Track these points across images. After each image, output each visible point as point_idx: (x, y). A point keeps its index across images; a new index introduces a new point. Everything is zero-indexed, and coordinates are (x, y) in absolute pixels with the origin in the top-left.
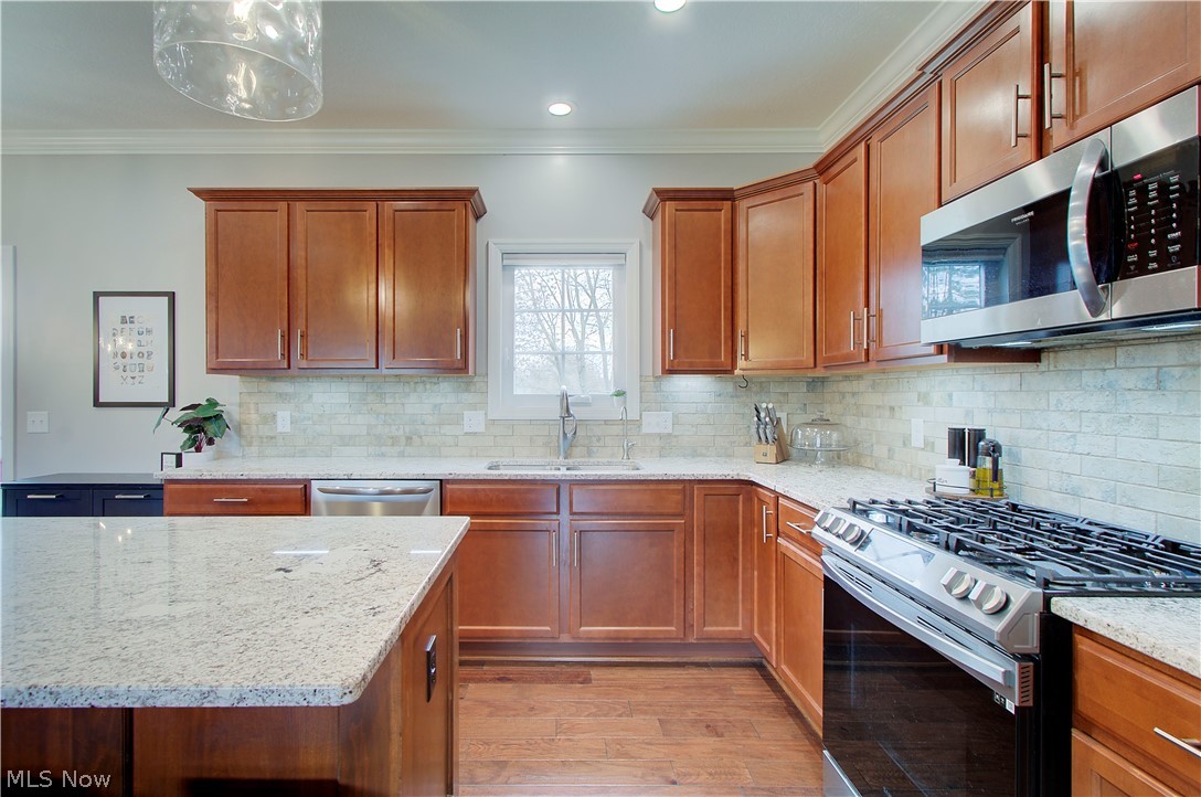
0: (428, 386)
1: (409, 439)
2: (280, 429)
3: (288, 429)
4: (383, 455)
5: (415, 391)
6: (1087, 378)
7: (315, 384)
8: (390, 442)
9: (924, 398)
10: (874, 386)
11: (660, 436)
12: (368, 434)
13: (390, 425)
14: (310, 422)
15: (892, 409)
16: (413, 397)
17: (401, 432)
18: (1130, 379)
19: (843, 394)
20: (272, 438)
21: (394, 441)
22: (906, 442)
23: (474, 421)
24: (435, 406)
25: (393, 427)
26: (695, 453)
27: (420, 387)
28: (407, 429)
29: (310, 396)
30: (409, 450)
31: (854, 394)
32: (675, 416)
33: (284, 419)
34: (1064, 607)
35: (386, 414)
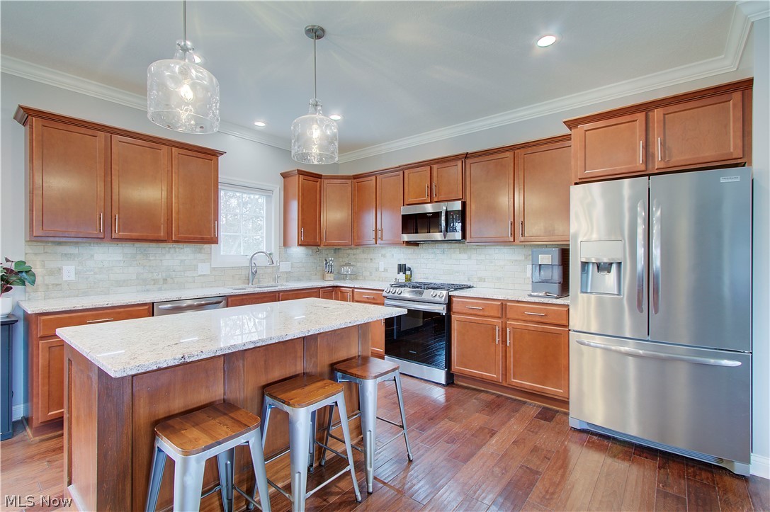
0: (177, 250)
1: (165, 280)
2: (65, 278)
3: (73, 277)
4: (148, 290)
5: (169, 252)
6: (430, 251)
7: (96, 248)
8: (153, 282)
9: (384, 256)
10: (363, 251)
11: (287, 273)
12: (137, 278)
13: (152, 273)
14: (92, 273)
15: (371, 259)
16: (168, 256)
17: (160, 276)
18: (438, 251)
19: (349, 255)
20: (57, 285)
21: (155, 281)
22: (377, 270)
23: (204, 268)
24: (182, 261)
25: (155, 274)
26: (299, 280)
27: (172, 251)
28: (164, 275)
29: (92, 256)
30: (165, 286)
31: (354, 254)
32: (292, 264)
33: (69, 271)
34: (451, 294)
35: (150, 266)
